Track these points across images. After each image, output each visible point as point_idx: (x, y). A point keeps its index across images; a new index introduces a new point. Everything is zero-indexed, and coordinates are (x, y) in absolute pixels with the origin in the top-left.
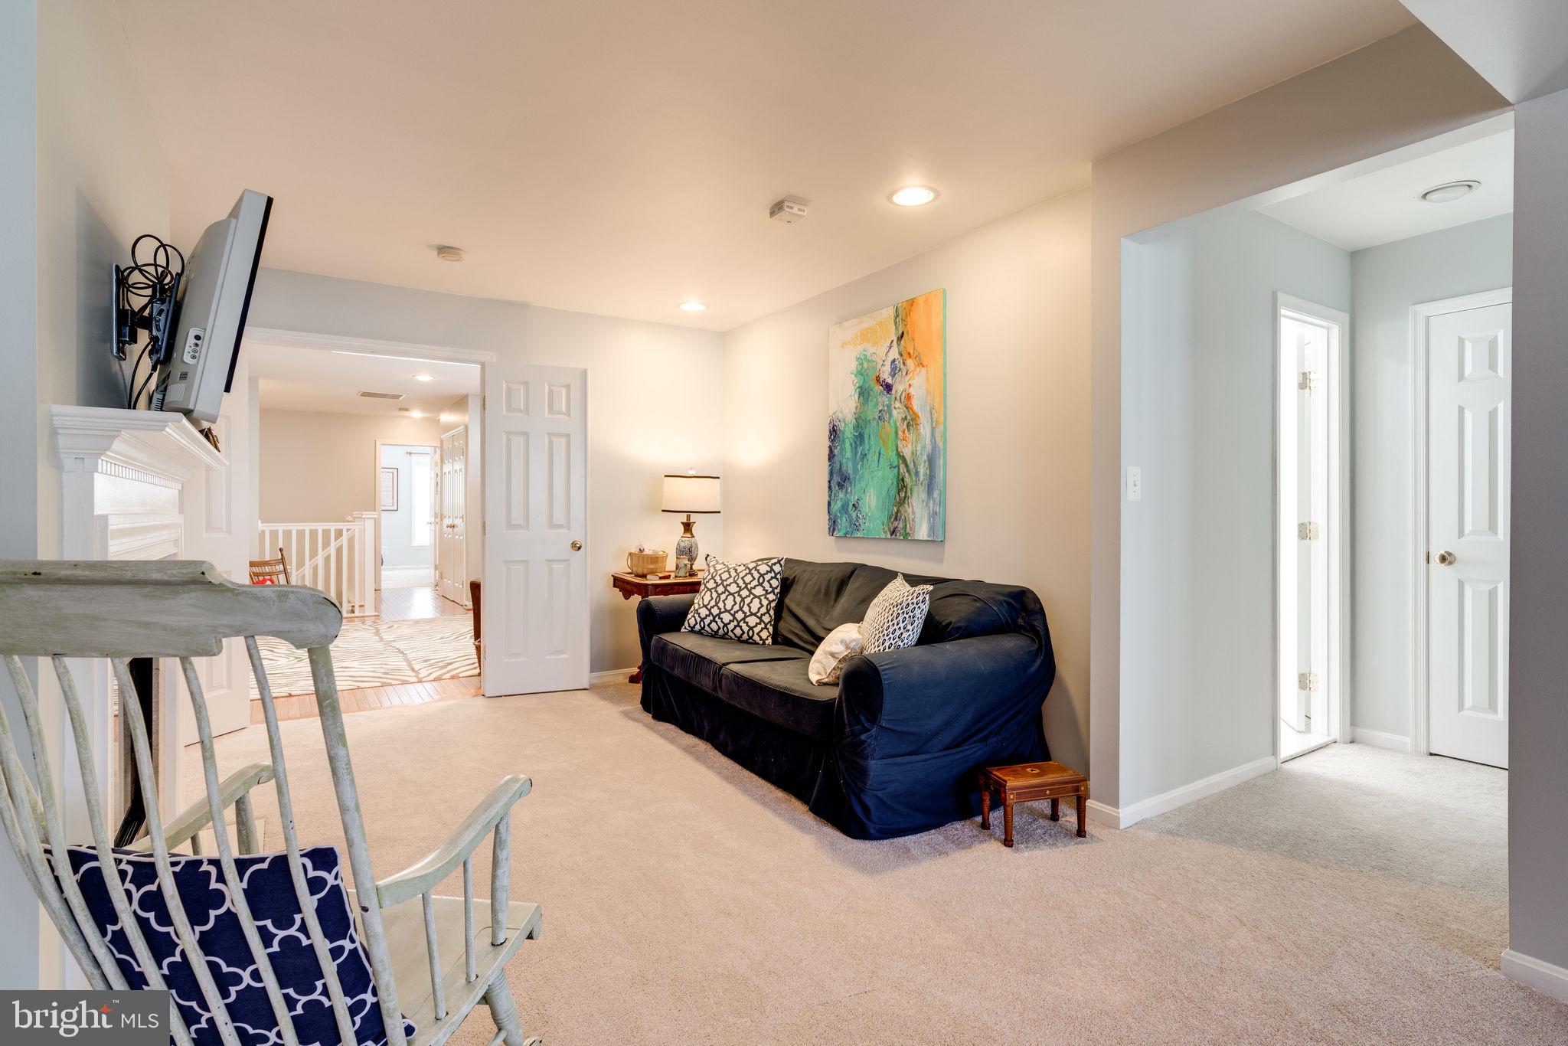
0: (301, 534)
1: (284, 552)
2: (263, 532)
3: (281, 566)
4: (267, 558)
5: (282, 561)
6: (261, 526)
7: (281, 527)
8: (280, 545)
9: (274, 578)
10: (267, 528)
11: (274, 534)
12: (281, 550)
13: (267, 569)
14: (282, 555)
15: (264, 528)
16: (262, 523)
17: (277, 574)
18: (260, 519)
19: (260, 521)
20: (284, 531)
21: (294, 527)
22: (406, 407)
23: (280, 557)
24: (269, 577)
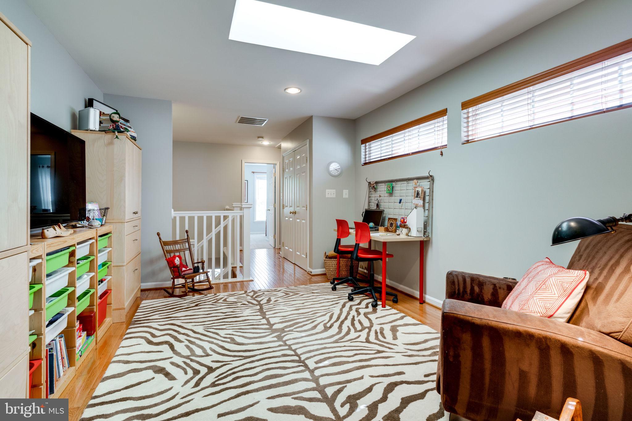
0: (201, 219)
1: (189, 234)
2: (175, 218)
3: (187, 244)
4: (178, 238)
5: (188, 240)
6: (173, 213)
7: (187, 214)
8: (187, 228)
9: (182, 254)
10: (178, 214)
11: (182, 219)
12: (187, 232)
13: (178, 247)
14: (188, 236)
15: (175, 215)
16: (174, 211)
17: (184, 250)
18: (173, 208)
19: (173, 210)
20: (189, 217)
21: (196, 214)
22: (262, 136)
23: (186, 237)
24: (177, 254)
